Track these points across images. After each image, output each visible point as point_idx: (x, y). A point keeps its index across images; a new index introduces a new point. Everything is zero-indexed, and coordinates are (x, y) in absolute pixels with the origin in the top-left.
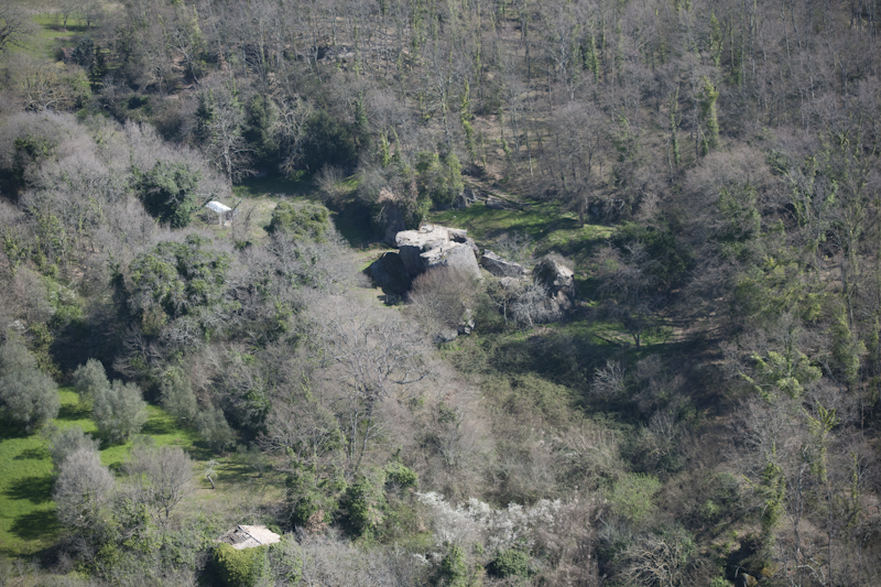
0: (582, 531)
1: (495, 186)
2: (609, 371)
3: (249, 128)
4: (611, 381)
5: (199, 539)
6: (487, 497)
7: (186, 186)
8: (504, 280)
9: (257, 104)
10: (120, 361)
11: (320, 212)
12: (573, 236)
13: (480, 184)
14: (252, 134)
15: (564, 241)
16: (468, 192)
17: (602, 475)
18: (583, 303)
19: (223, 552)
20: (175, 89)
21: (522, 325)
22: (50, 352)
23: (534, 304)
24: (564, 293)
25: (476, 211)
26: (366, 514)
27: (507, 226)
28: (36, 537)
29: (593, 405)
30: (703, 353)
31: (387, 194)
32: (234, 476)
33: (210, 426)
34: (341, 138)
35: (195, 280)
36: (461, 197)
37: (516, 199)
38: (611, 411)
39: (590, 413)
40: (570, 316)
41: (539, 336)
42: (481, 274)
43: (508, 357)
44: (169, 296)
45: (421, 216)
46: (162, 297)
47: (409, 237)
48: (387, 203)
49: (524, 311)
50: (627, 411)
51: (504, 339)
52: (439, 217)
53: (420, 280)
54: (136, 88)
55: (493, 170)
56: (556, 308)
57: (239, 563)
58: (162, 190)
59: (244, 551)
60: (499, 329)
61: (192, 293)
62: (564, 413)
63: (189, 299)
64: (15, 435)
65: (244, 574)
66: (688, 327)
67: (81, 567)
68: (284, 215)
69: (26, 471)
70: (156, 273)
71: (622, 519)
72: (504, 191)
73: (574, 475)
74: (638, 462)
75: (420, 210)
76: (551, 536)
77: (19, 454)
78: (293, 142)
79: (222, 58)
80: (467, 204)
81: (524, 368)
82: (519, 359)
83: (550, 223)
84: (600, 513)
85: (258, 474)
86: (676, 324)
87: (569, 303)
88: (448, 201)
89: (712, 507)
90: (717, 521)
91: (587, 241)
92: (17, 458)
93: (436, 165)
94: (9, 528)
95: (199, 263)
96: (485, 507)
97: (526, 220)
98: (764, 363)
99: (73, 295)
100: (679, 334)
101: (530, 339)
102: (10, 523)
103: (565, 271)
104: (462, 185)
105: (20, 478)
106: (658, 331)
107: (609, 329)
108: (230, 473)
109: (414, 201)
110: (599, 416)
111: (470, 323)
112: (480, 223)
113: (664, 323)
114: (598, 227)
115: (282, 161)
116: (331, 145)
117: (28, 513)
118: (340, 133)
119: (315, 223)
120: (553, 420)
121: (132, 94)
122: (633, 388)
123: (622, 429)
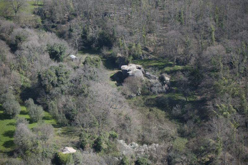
0: (164, 153)
1: (151, 53)
2: (177, 108)
3: (83, 35)
4: (177, 110)
5: (53, 150)
6: (138, 142)
7: (62, 51)
8: (150, 80)
9: (86, 28)
10: (39, 99)
11: (98, 59)
12: (171, 68)
13: (147, 53)
14: (84, 37)
15: (169, 70)
16: (143, 55)
17: (172, 137)
18: (173, 88)
19: (59, 154)
20: (65, 23)
21: (154, 93)
22: (20, 96)
23: (158, 87)
24: (167, 85)
25: (145, 60)
26: (102, 145)
27: (153, 65)
28: (9, 147)
29: (172, 117)
30: (205, 104)
31: (119, 55)
32: (67, 133)
33: (61, 118)
34: (109, 38)
35: (60, 77)
36: (141, 56)
37: (156, 57)
38: (176, 119)
39: (170, 119)
40: (168, 91)
41: (159, 97)
42: (144, 78)
43: (149, 102)
44: (53, 81)
45: (129, 61)
46: (51, 81)
47: (125, 67)
48: (119, 57)
49: (155, 89)
50: (181, 119)
51: (149, 97)
52: (134, 62)
53: (126, 79)
54: (54, 22)
55: (151, 49)
56: (164, 89)
57: (63, 158)
58: (55, 51)
59: (65, 154)
60: (148, 94)
61: (59, 81)
62: (163, 119)
63: (58, 82)
64: (7, 118)
65: (65, 161)
66: (202, 96)
67: (20, 157)
68: (88, 60)
69: (9, 129)
70: (49, 74)
71: (176, 150)
72: (154, 55)
73: (164, 137)
74: (182, 134)
75: (129, 60)
76: (155, 154)
77: (8, 124)
78: (95, 39)
79: (78, 15)
80: (143, 58)
81: (153, 106)
82: (152, 103)
83: (165, 65)
84: (170, 148)
85: (73, 132)
86: (198, 95)
87: (168, 88)
88: (137, 57)
89: (202, 148)
90: (203, 152)
91: (175, 70)
92: (7, 125)
93: (134, 47)
94: (2, 144)
95: (61, 72)
96: (137, 145)
97: (159, 63)
98: (220, 107)
99: (28, 80)
100: (199, 98)
101: (156, 97)
102: (3, 143)
103: (167, 78)
104: (141, 53)
105: (7, 130)
106: (193, 97)
107: (179, 95)
108: (65, 132)
109: (127, 57)
110: (173, 120)
111: (140, 92)
112: (146, 64)
113: (195, 94)
114: (179, 66)
115: (92, 44)
116: (106, 40)
117: (8, 140)
118: (108, 37)
119: (97, 62)
120: (160, 121)
121: (53, 24)
122: (184, 113)
123: (179, 124)
